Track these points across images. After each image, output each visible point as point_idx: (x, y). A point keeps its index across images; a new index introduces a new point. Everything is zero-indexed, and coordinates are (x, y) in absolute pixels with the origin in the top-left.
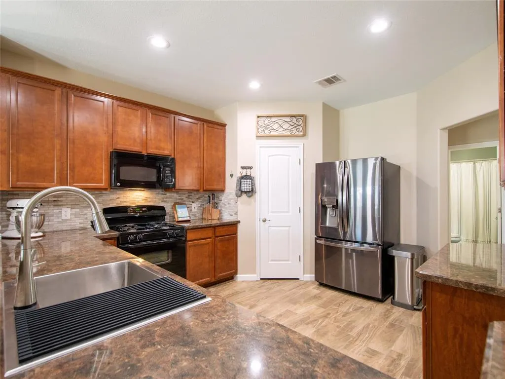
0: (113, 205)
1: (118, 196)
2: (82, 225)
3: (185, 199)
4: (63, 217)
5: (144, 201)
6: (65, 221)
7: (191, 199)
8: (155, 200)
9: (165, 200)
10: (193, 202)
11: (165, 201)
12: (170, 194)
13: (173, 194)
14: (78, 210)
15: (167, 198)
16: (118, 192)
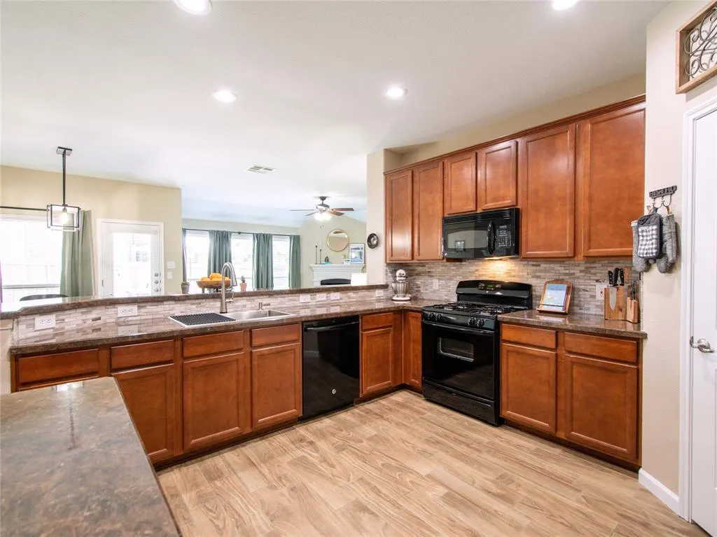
0: (473, 278)
1: (477, 268)
2: (446, 298)
3: (578, 274)
4: (434, 288)
5: (505, 276)
6: (434, 291)
7: (595, 274)
8: (521, 274)
9: (538, 274)
10: (597, 281)
11: (539, 277)
12: (547, 266)
13: (552, 266)
14: (443, 282)
15: (541, 271)
16: (476, 263)
